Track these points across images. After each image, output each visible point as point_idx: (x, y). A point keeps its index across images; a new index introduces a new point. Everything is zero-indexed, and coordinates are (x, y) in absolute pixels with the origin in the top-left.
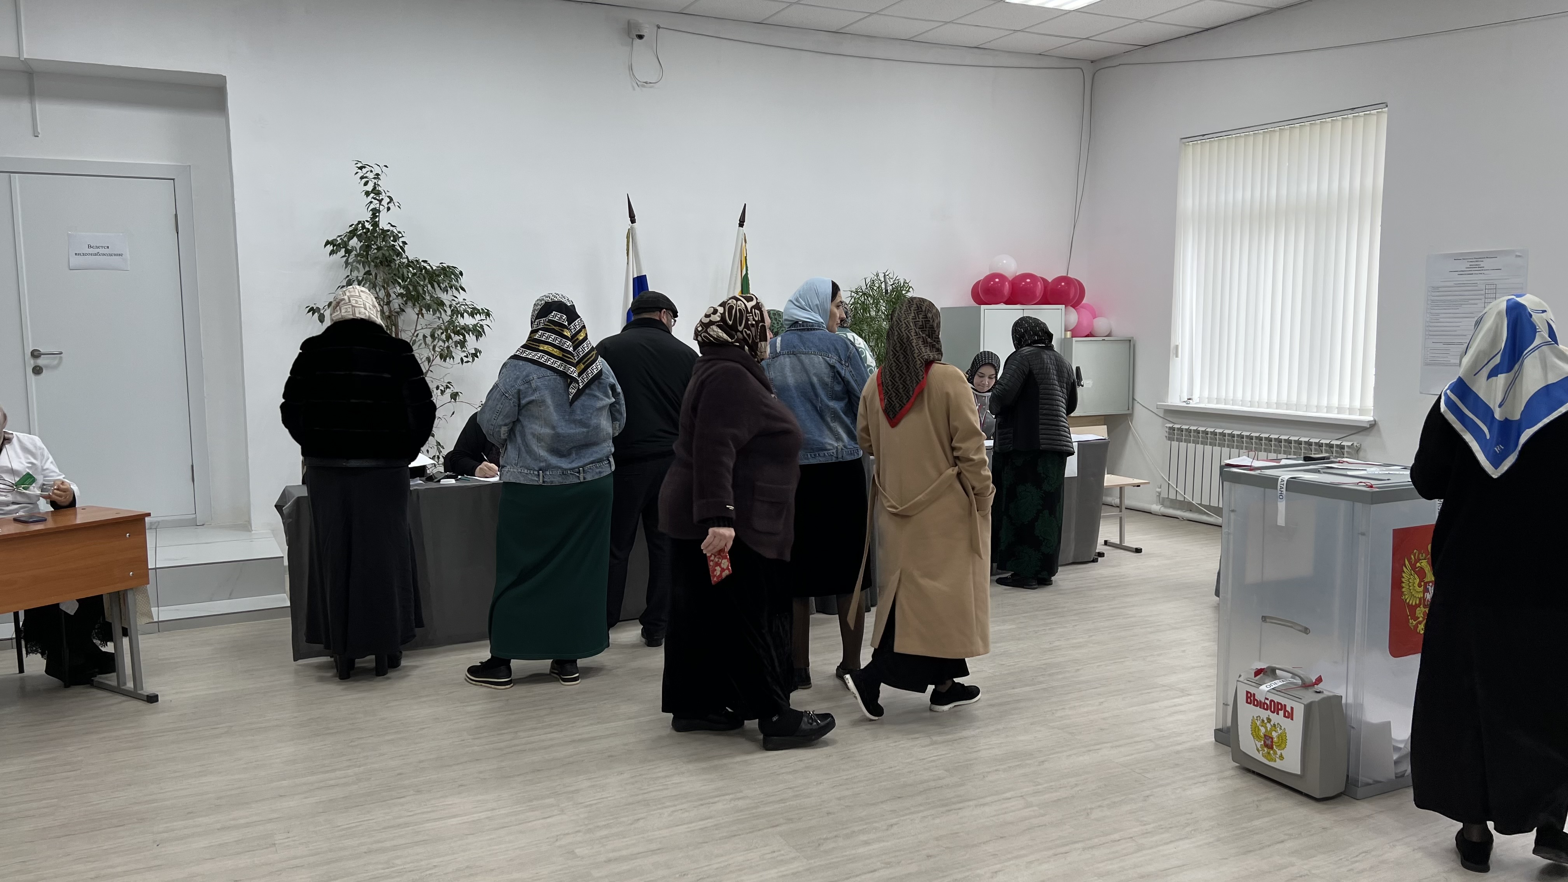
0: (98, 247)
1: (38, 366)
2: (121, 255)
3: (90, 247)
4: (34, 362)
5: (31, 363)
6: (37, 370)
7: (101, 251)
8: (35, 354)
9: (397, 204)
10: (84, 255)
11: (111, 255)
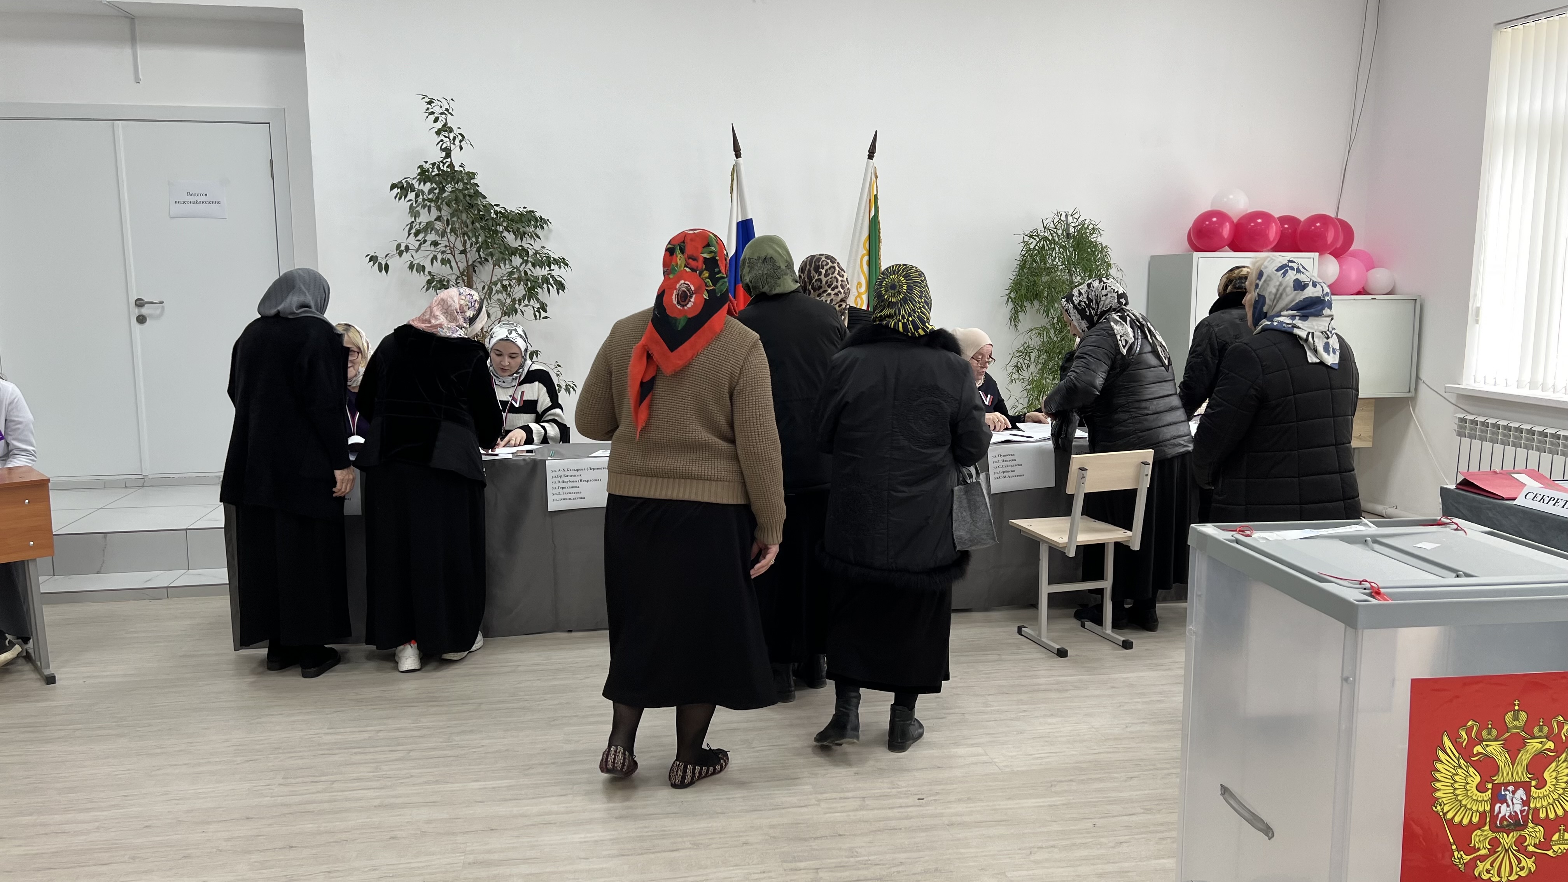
0: (196, 195)
1: (142, 315)
2: (219, 203)
3: (189, 194)
4: (139, 312)
5: (136, 312)
6: (141, 319)
7: (200, 199)
8: (140, 303)
9: (468, 142)
10: (183, 203)
11: (209, 203)
